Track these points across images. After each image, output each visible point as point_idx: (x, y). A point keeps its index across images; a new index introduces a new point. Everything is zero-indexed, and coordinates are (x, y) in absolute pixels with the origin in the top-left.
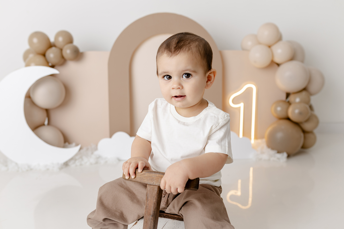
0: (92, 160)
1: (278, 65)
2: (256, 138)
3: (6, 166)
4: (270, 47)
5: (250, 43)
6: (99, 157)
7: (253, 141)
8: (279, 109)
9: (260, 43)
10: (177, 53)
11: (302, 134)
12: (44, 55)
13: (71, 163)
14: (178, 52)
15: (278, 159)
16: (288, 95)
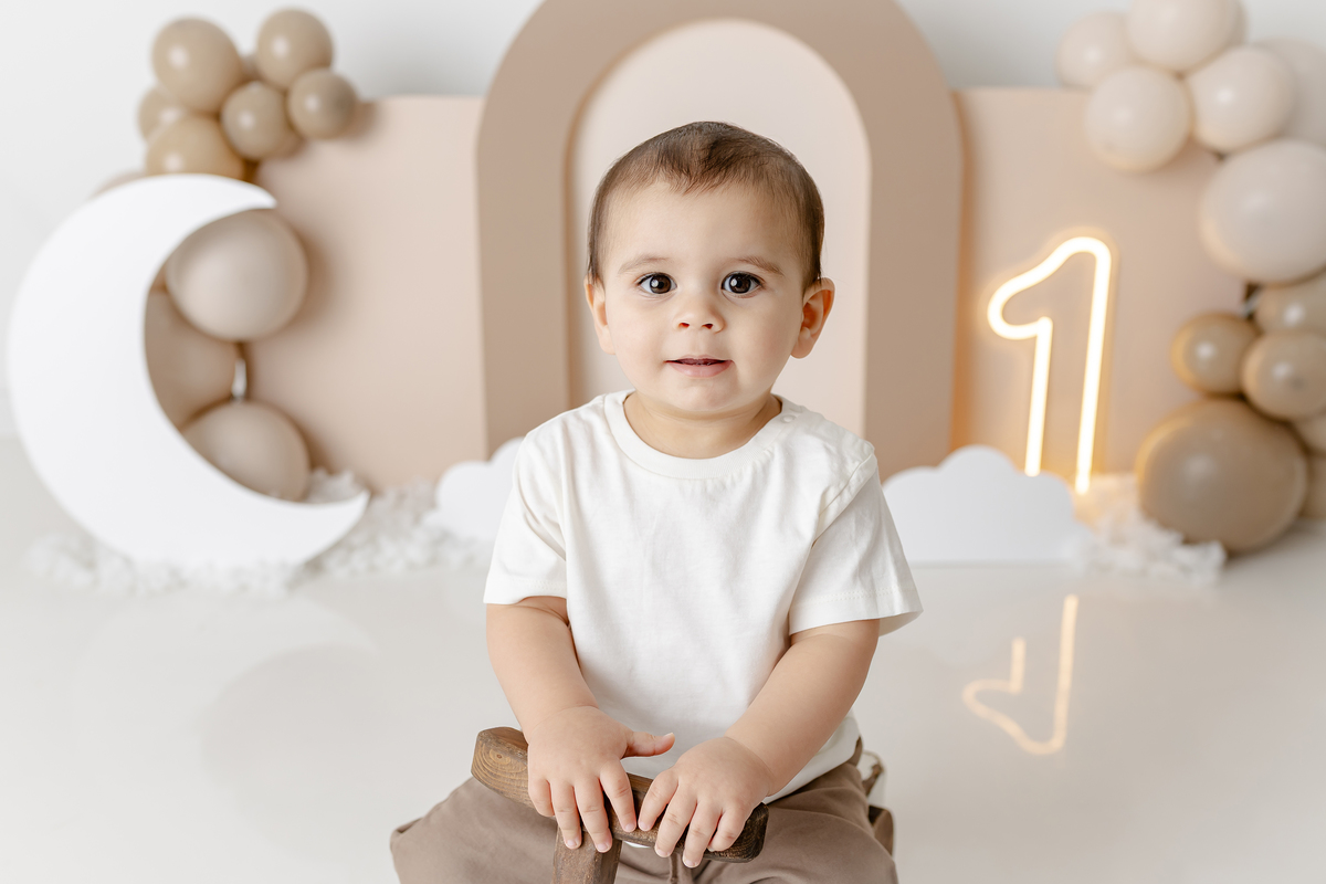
0: (415, 552)
1: (1220, 157)
2: (1100, 466)
3: (91, 565)
4: (1180, 76)
5: (1093, 55)
6: (444, 538)
7: (1083, 481)
8: (1206, 351)
9: (1137, 61)
10: (716, 181)
11: (1299, 465)
12: (216, 116)
13: (332, 563)
14: (718, 178)
15: (1185, 569)
16: (1251, 290)
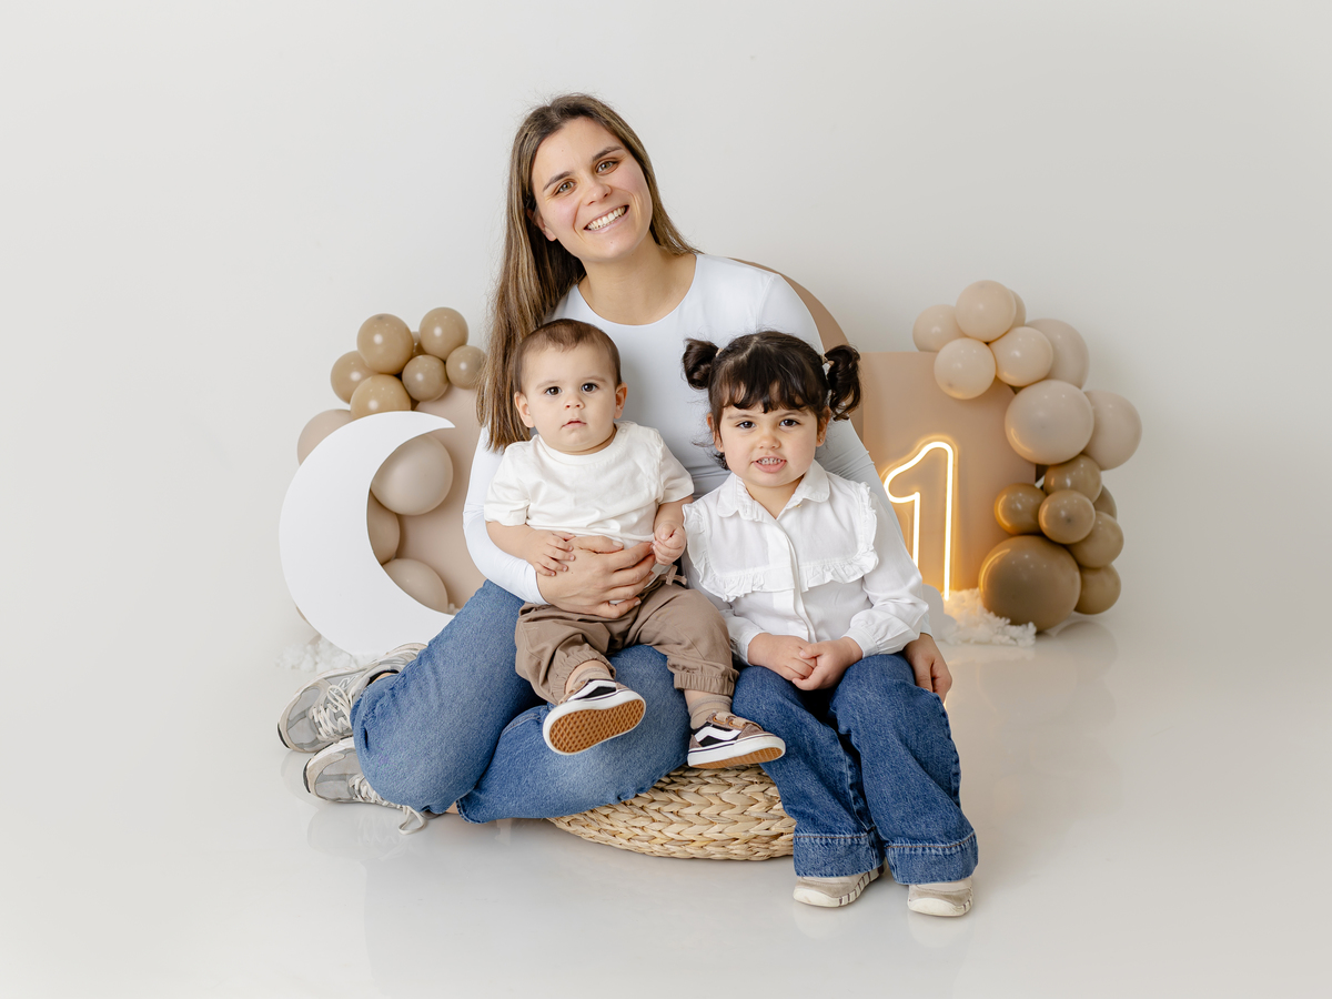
1: (1016, 390)
4: (987, 343)
5: (936, 330)
9: (963, 335)
11: (1077, 574)
12: (398, 375)
16: (1041, 470)
